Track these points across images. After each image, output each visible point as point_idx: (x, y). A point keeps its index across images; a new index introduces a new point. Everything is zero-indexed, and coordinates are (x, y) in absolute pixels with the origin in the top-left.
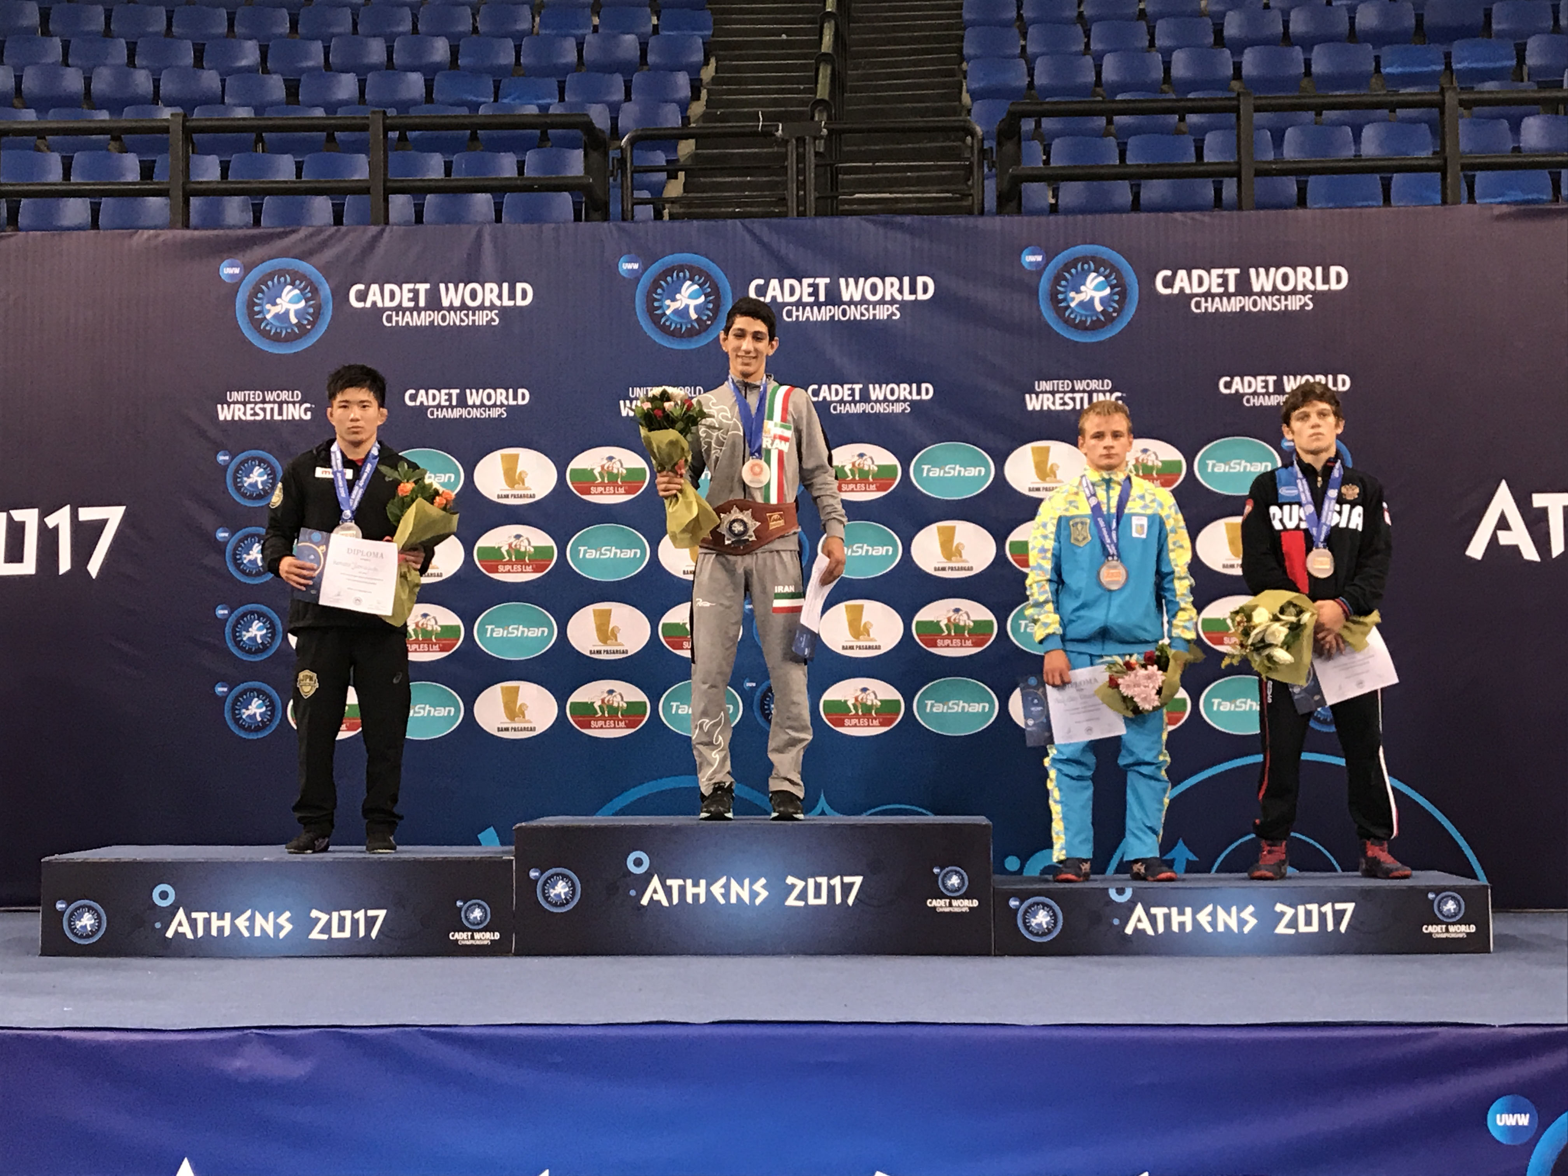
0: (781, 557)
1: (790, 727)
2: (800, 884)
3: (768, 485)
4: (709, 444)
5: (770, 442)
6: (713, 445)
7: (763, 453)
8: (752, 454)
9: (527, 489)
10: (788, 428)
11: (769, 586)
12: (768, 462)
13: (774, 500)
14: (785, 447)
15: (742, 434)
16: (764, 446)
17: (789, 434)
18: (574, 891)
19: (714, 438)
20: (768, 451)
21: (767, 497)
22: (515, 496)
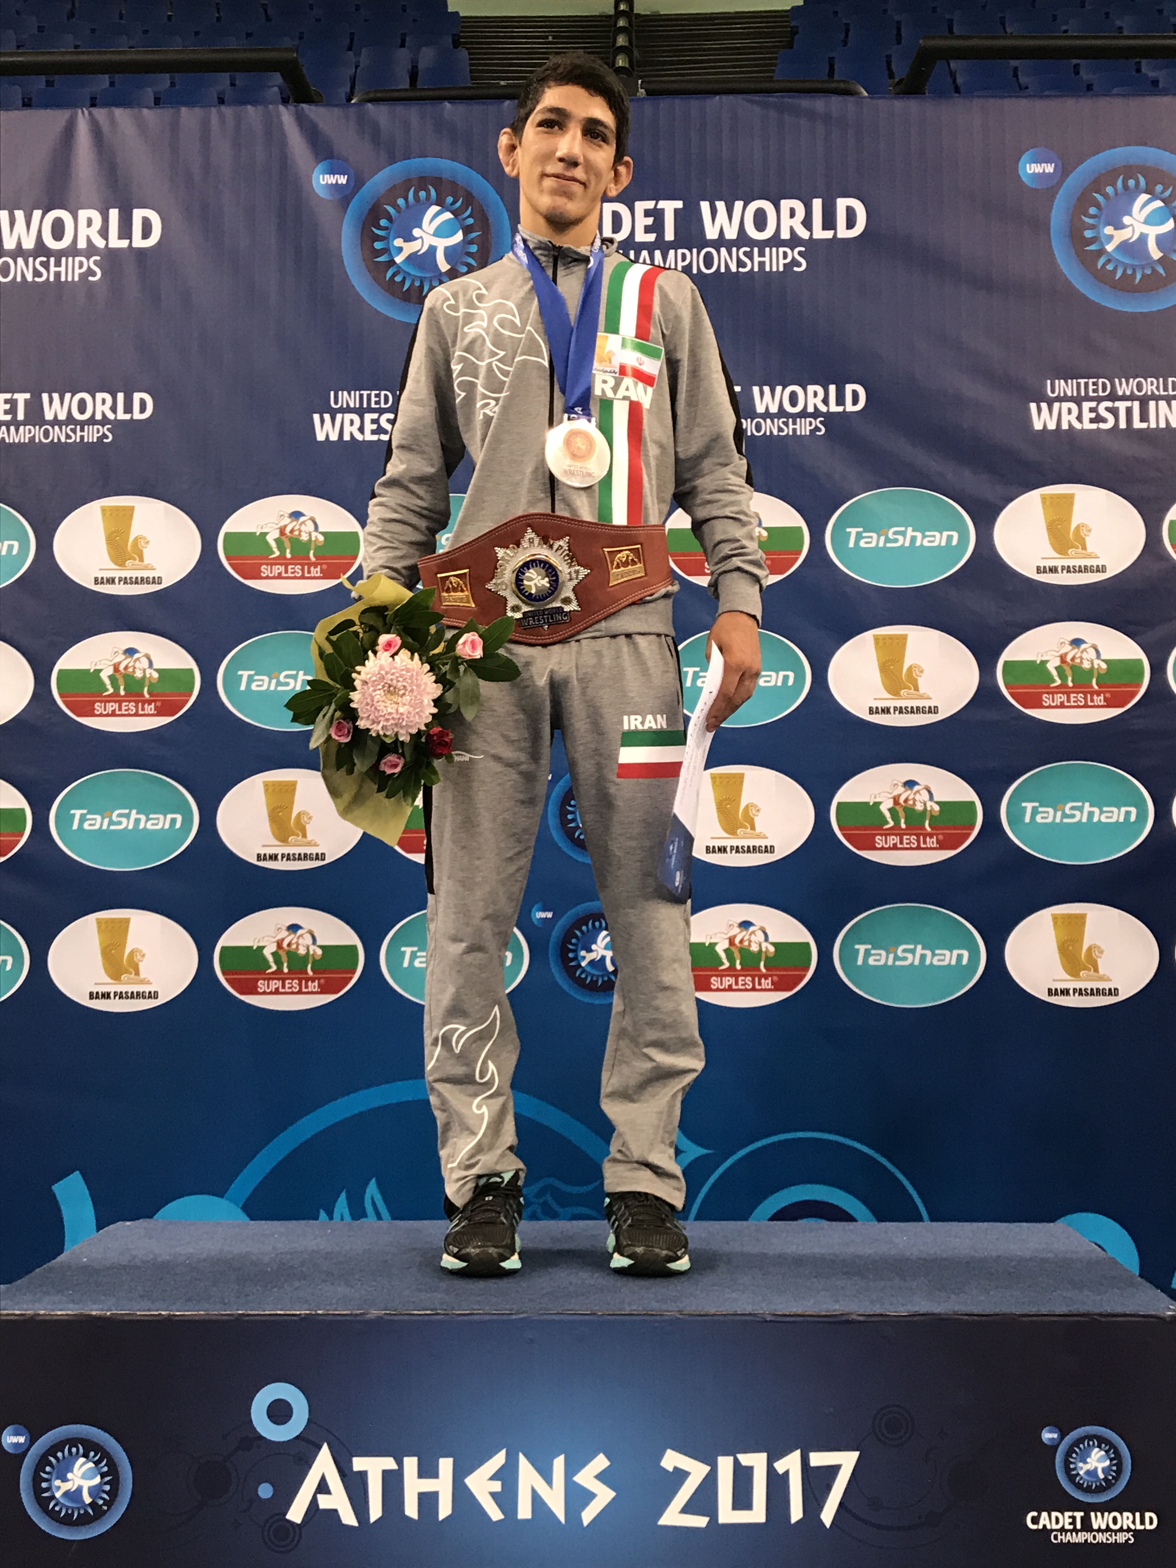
0: (635, 645)
1: (655, 1044)
2: (697, 1471)
3: (607, 480)
4: (470, 388)
5: (611, 382)
6: (480, 389)
7: (594, 408)
8: (569, 410)
9: (147, 568)
10: (652, 353)
11: (608, 713)
12: (606, 429)
13: (620, 517)
14: (645, 396)
15: (546, 364)
16: (597, 392)
17: (654, 366)
18: (115, 1484)
19: (482, 373)
20: (607, 405)
21: (605, 509)
22: (125, 581)
